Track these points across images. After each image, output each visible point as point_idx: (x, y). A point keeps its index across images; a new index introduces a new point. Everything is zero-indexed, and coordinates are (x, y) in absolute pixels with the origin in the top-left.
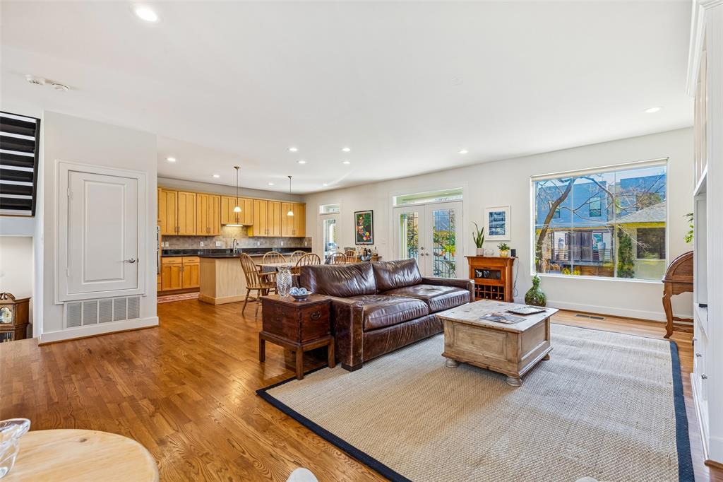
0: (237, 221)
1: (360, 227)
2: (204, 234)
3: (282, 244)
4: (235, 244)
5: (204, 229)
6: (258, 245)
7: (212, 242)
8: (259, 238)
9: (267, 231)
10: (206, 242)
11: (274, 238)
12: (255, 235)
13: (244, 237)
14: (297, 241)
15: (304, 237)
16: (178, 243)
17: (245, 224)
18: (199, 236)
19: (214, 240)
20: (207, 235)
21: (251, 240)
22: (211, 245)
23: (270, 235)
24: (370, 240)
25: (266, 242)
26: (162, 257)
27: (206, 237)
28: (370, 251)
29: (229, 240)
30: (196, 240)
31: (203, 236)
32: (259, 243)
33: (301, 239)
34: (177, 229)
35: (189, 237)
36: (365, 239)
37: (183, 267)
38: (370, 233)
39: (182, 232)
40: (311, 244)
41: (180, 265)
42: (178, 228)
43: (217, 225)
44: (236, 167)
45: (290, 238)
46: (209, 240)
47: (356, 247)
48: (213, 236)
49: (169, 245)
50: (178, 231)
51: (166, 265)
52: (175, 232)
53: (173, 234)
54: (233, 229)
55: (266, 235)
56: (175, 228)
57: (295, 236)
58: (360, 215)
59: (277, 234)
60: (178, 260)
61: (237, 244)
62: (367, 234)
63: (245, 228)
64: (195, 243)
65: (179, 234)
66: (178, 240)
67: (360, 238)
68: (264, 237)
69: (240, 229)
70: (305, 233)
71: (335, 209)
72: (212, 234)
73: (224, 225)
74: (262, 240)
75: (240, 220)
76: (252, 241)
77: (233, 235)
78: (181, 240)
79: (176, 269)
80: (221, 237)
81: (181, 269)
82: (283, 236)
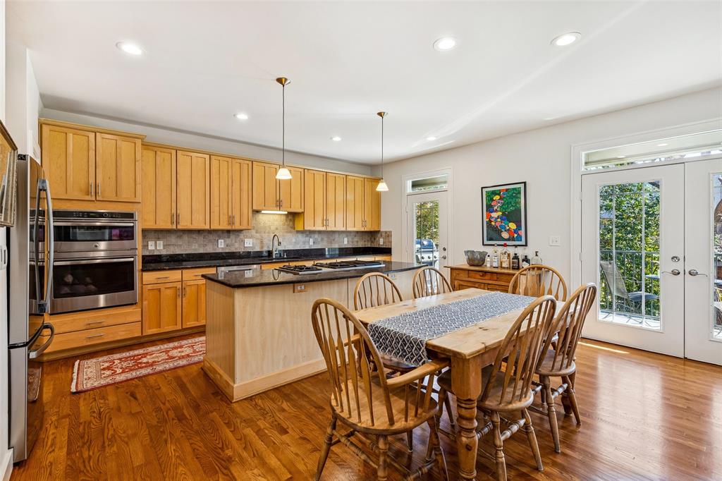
0: (279, 205)
1: (494, 215)
2: (225, 226)
3: (346, 243)
4: (276, 243)
5: (224, 219)
6: (310, 244)
7: (238, 240)
8: (312, 232)
9: (325, 221)
10: (228, 241)
11: (333, 232)
12: (307, 228)
13: (290, 232)
14: (367, 238)
15: (379, 231)
16: (180, 242)
17: (293, 210)
18: (216, 231)
19: (242, 236)
20: (229, 228)
21: (300, 236)
22: (237, 245)
23: (329, 229)
24: (518, 237)
25: (322, 239)
26: (143, 270)
27: (228, 231)
28: (526, 260)
29: (265, 235)
30: (211, 237)
31: (223, 231)
32: (311, 240)
33: (373, 234)
34: (176, 218)
35: (199, 232)
36: (505, 235)
37: (183, 289)
38: (519, 226)
39: (185, 224)
40: (391, 242)
41: (179, 285)
42: (177, 216)
43: (246, 211)
44: (279, 80)
45: (357, 232)
46: (232, 236)
47: (483, 249)
48: (240, 231)
49: (164, 246)
50: (177, 223)
51: (149, 287)
52: (172, 223)
53: (168, 226)
54: (272, 219)
55: (324, 229)
56: (172, 216)
57: (366, 230)
58: (494, 193)
59: (340, 228)
60: (174, 275)
61: (279, 244)
62: (513, 226)
63: (290, 217)
64: (210, 241)
65: (179, 227)
66: (180, 237)
67: (493, 234)
68: (320, 232)
69: (284, 218)
70: (379, 224)
71: (439, 186)
72: (237, 226)
73: (258, 212)
74: (316, 236)
75: (284, 204)
76: (301, 238)
77: (273, 228)
78: (186, 238)
79: (170, 292)
80: (253, 232)
81: (181, 292)
82: (349, 229)
